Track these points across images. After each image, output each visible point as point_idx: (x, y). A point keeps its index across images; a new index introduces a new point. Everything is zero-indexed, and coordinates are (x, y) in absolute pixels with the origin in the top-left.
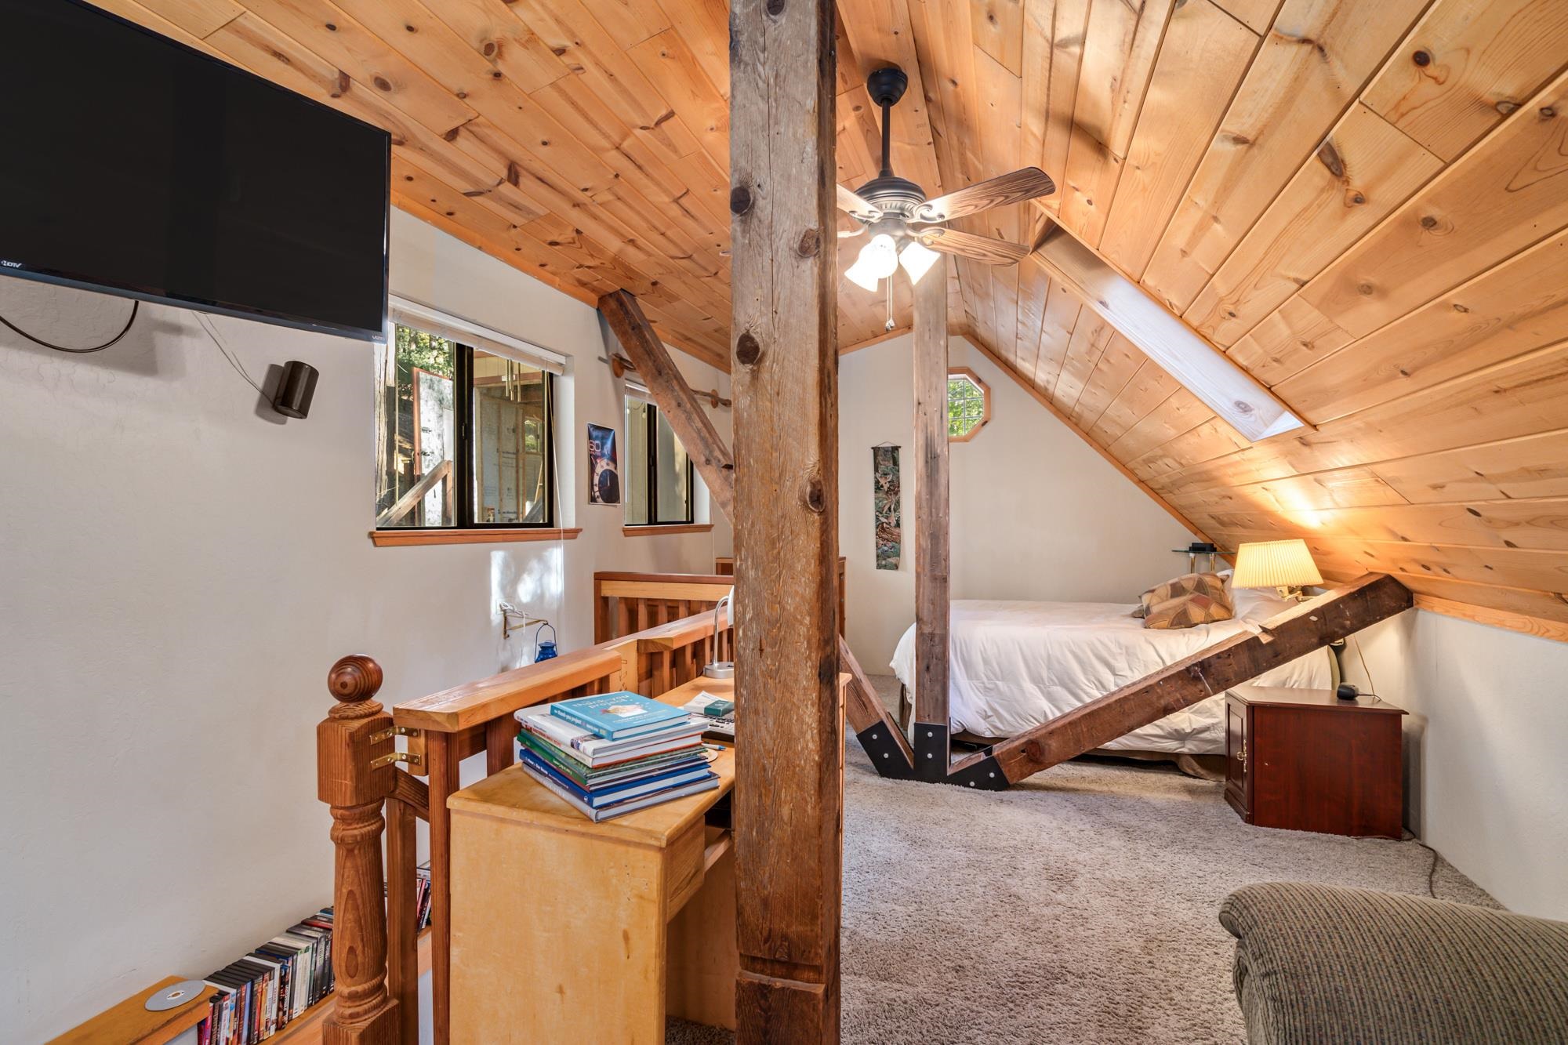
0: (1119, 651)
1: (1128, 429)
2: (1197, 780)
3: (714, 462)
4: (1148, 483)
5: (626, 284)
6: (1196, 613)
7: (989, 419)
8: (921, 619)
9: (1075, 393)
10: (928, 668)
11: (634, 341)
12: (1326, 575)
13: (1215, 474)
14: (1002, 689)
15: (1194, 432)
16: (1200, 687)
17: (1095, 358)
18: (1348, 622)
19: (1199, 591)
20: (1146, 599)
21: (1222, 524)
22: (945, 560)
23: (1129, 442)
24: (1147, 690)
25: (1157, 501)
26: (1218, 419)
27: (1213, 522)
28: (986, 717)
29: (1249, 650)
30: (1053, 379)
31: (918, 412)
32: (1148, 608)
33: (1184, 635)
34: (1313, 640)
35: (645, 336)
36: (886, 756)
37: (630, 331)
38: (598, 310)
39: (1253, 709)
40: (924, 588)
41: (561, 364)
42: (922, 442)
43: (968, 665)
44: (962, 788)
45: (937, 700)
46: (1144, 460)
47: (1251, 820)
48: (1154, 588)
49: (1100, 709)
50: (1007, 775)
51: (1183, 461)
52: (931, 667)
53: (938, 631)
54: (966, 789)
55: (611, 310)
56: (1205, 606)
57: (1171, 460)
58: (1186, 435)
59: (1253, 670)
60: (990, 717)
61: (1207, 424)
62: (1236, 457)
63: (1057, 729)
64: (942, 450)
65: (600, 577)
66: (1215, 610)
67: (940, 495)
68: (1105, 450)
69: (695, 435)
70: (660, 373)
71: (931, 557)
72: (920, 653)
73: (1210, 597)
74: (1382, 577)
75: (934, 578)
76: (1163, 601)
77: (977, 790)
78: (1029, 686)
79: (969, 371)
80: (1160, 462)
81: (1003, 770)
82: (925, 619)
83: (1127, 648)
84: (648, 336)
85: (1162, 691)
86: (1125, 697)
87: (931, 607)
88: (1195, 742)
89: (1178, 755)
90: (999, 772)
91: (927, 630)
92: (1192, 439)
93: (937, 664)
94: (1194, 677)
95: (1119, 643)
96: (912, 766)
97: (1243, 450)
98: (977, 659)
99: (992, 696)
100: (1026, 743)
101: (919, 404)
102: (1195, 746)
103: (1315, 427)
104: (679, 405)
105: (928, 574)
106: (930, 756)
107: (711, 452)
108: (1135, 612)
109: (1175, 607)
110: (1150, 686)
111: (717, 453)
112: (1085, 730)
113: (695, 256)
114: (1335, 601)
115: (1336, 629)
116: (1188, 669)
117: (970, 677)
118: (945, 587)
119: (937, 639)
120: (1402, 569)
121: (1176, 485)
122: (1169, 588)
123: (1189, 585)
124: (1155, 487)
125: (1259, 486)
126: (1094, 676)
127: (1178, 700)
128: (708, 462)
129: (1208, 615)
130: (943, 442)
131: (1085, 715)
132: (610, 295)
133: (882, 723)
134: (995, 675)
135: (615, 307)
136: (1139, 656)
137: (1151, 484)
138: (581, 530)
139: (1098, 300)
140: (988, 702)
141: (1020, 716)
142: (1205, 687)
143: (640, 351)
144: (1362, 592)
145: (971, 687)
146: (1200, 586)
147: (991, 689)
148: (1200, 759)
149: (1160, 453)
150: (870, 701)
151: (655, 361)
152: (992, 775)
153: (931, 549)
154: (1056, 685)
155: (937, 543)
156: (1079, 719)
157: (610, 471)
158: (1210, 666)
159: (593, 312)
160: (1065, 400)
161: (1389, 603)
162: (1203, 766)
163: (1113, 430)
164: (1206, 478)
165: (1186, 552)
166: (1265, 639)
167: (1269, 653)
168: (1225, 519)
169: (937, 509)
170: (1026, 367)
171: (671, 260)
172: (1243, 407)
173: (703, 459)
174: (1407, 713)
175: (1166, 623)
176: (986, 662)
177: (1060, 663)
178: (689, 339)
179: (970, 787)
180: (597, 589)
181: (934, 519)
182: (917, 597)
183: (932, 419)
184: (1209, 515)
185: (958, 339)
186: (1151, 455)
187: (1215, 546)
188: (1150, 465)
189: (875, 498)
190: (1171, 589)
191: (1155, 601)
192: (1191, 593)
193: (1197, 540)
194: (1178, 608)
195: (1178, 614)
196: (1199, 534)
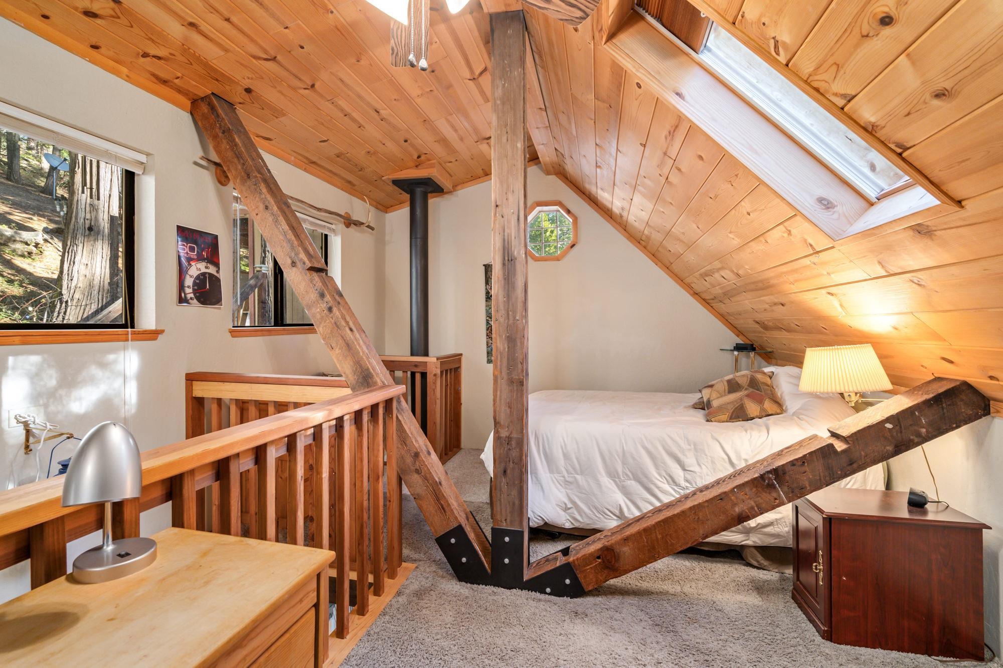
0: (688, 447)
1: (690, 246)
2: (761, 572)
3: (299, 264)
4: (701, 294)
5: (218, 88)
6: (752, 408)
7: (577, 242)
8: (499, 423)
9: (645, 216)
10: (505, 471)
11: (225, 145)
12: (896, 379)
13: (773, 282)
14: (581, 483)
15: (761, 239)
16: (775, 495)
17: (666, 171)
18: (924, 430)
19: (753, 387)
20: (706, 394)
21: (766, 328)
22: (522, 364)
23: (691, 257)
24: (721, 497)
25: (707, 309)
26: (798, 218)
27: (757, 326)
28: (566, 509)
29: (823, 457)
30: (626, 205)
31: (495, 214)
32: (709, 402)
33: (746, 431)
34: (888, 448)
35: (234, 140)
36: (464, 560)
37: (220, 135)
38: (191, 114)
39: (831, 521)
40: (501, 392)
41: (142, 163)
42: (499, 244)
43: (549, 459)
44: (538, 594)
45: (514, 504)
46: (701, 275)
47: (829, 636)
48: (713, 383)
49: (674, 515)
50: (582, 581)
51: (741, 272)
52: (508, 471)
53: (514, 435)
54: (542, 596)
55: (203, 114)
56: (760, 401)
57: (728, 272)
58: (751, 244)
59: (828, 478)
60: (569, 509)
61: (781, 227)
62: (807, 261)
63: (632, 535)
64: (519, 253)
65: (191, 378)
66: (768, 405)
67: (517, 298)
68: (667, 268)
69: (281, 237)
70: (248, 176)
71: (508, 359)
72: (497, 457)
73: (763, 393)
74: (958, 383)
75: (511, 382)
76: (722, 396)
77: (553, 597)
78: (606, 481)
79: (560, 204)
80: (717, 275)
81: (579, 576)
82: (502, 423)
83: (695, 445)
84: (237, 140)
85: (737, 498)
86: (700, 504)
87: (508, 410)
88: (760, 536)
89: (743, 547)
90: (575, 579)
91: (504, 433)
92: (756, 247)
93: (513, 469)
94: (768, 484)
95: (688, 440)
96: (489, 571)
97: (818, 252)
98: (558, 454)
99: (571, 489)
100: (601, 549)
101: (497, 206)
102: (760, 539)
103: (959, 203)
104: (267, 208)
105: (505, 377)
106: (507, 561)
107: (297, 254)
108: (696, 404)
109: (732, 402)
110: (725, 493)
111: (303, 256)
112: (659, 537)
113: (279, 57)
114: (910, 408)
115: (912, 437)
116: (762, 477)
117: (551, 471)
118: (522, 391)
119: (513, 443)
120: (991, 378)
121: (728, 294)
122: (726, 384)
123: (744, 382)
124: (707, 297)
125: (824, 291)
126: (666, 471)
127: (752, 508)
128: (294, 264)
129: (763, 410)
130: (520, 244)
131: (659, 522)
132: (202, 99)
133: (460, 528)
134: (574, 469)
135: (206, 111)
136: (707, 452)
137: (704, 296)
138: (162, 332)
139: (674, 91)
140: (568, 495)
141: (596, 508)
142: (779, 495)
143: (230, 154)
144: (938, 399)
145: (553, 480)
146: (753, 383)
147: (571, 483)
148: (764, 550)
149: (717, 264)
150: (449, 505)
151: (244, 164)
152: (568, 581)
153: (508, 351)
154: (630, 479)
155: (515, 346)
156: (654, 526)
157: (210, 274)
158: (784, 473)
159: (186, 117)
160: (636, 224)
161: (966, 410)
162: (767, 557)
163: (676, 248)
164: (762, 286)
165: (731, 350)
166: (840, 446)
167: (844, 461)
168: (771, 324)
169: (515, 312)
170: (604, 196)
171: (254, 60)
172: (826, 204)
173: (289, 261)
174: (990, 528)
175: (725, 417)
176: (566, 456)
177: (634, 459)
178: (314, 163)
179: (546, 593)
180: (189, 389)
181: (511, 322)
182: (494, 401)
183: (509, 222)
184: (754, 321)
185: (553, 178)
186: (709, 269)
187: (754, 346)
188: (707, 279)
189: (486, 306)
190: (728, 385)
191: (714, 395)
192: (746, 389)
193: (739, 341)
194: (735, 403)
195: (736, 408)
196: (741, 336)
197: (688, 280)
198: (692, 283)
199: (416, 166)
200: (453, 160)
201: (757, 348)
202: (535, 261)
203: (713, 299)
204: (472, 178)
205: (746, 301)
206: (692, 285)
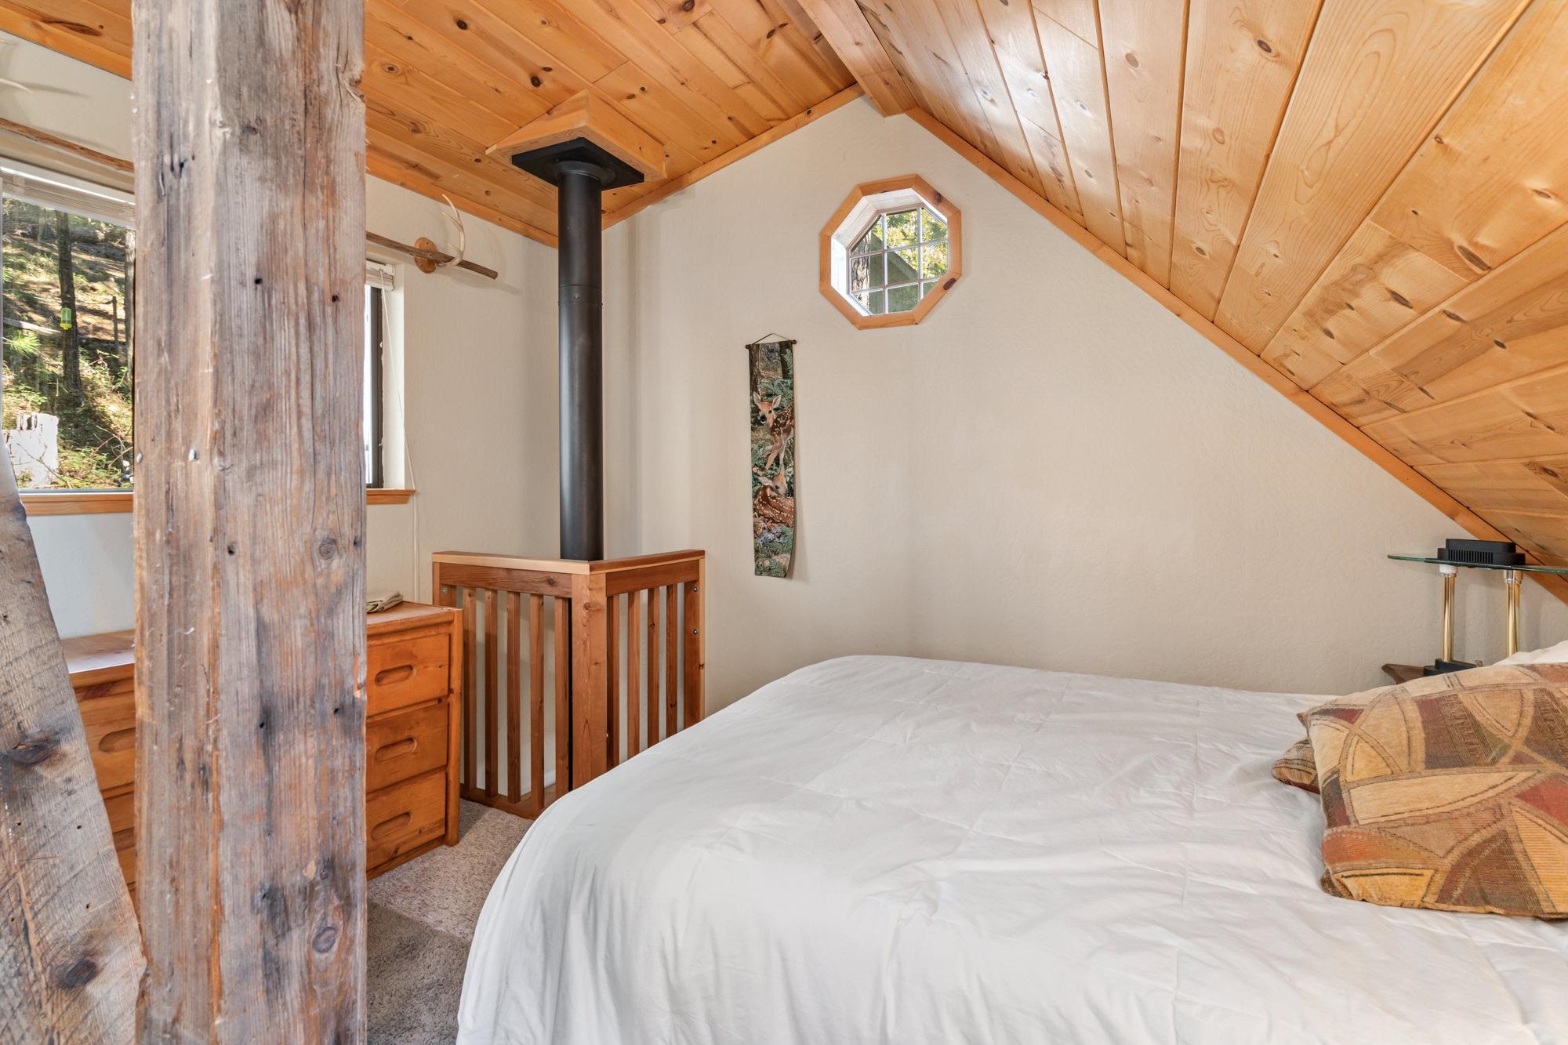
6: (1560, 864)
7: (960, 272)
20: (1325, 745)
27: (1543, 483)
32: (1335, 785)
46: (1310, 314)
51: (1486, 243)
57: (1418, 260)
79: (917, 182)
80: (1370, 298)
108: (1287, 763)
122: (1414, 714)
124: (1340, 395)
137: (1330, 393)
149: (1368, 242)
165: (1429, 561)
175: (1412, 886)
184: (1531, 465)
185: (902, 120)
186: (1335, 277)
187: (1519, 550)
188: (1331, 325)
189: (752, 441)
190: (1426, 724)
191: (1360, 764)
192: (1518, 760)
193: (1458, 531)
194: (1466, 825)
195: (1472, 853)
196: (1464, 517)
197: (1274, 350)
198: (1287, 356)
199: (548, 113)
200: (636, 91)
201: (1528, 557)
202: (861, 328)
203: (1360, 401)
204: (718, 149)
205: (1505, 389)
206: (1290, 364)
